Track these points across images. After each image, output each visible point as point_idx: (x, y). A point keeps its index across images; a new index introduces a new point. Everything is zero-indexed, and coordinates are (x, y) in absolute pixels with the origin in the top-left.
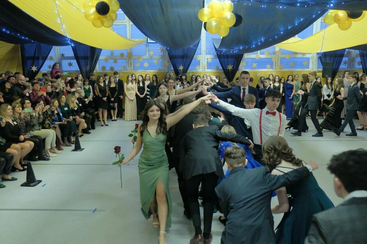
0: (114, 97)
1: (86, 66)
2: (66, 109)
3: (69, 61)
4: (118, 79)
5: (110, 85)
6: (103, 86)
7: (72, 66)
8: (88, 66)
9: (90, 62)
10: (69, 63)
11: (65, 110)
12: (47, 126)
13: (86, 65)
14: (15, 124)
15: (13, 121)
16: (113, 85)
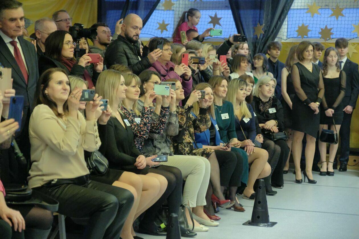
0: (335, 105)
1: (255, 25)
2: (225, 116)
3: (212, 13)
4: (344, 60)
5: (326, 74)
6: (311, 71)
7: (220, 25)
8: (261, 25)
9: (267, 16)
10: (213, 16)
11: (223, 118)
12: (187, 149)
13: (257, 22)
14: (128, 125)
15: (123, 118)
16: (333, 74)
